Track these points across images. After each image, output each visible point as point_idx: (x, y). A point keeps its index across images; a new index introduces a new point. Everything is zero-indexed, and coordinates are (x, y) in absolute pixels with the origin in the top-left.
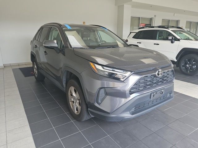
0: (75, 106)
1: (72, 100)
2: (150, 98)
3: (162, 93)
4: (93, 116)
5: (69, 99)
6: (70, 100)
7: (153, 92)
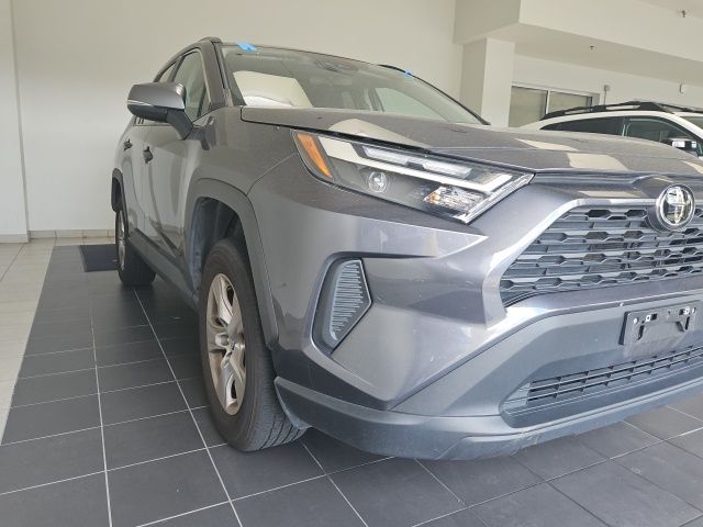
0: (228, 371)
1: (219, 341)
2: (621, 342)
3: (683, 324)
4: (301, 426)
5: (209, 339)
6: (210, 348)
7: (636, 307)
